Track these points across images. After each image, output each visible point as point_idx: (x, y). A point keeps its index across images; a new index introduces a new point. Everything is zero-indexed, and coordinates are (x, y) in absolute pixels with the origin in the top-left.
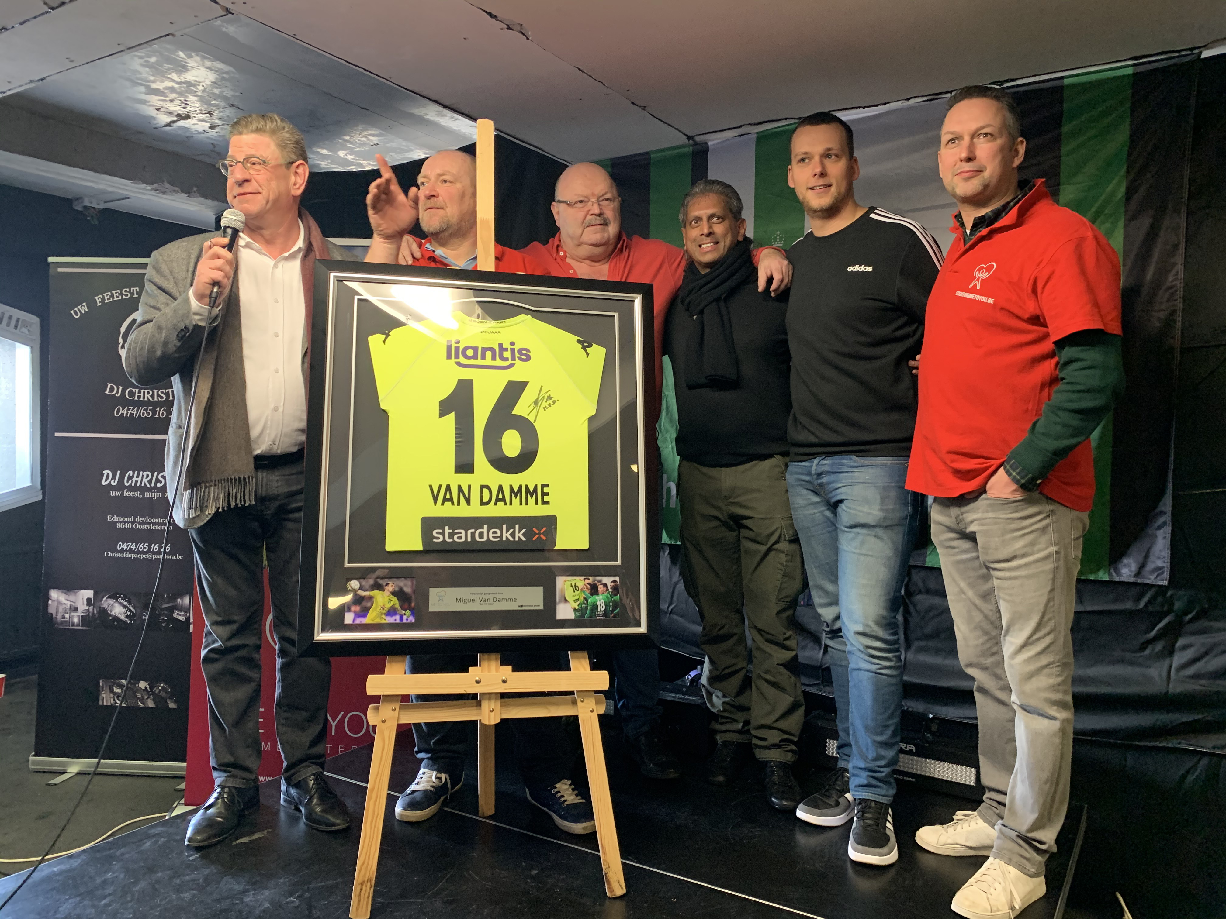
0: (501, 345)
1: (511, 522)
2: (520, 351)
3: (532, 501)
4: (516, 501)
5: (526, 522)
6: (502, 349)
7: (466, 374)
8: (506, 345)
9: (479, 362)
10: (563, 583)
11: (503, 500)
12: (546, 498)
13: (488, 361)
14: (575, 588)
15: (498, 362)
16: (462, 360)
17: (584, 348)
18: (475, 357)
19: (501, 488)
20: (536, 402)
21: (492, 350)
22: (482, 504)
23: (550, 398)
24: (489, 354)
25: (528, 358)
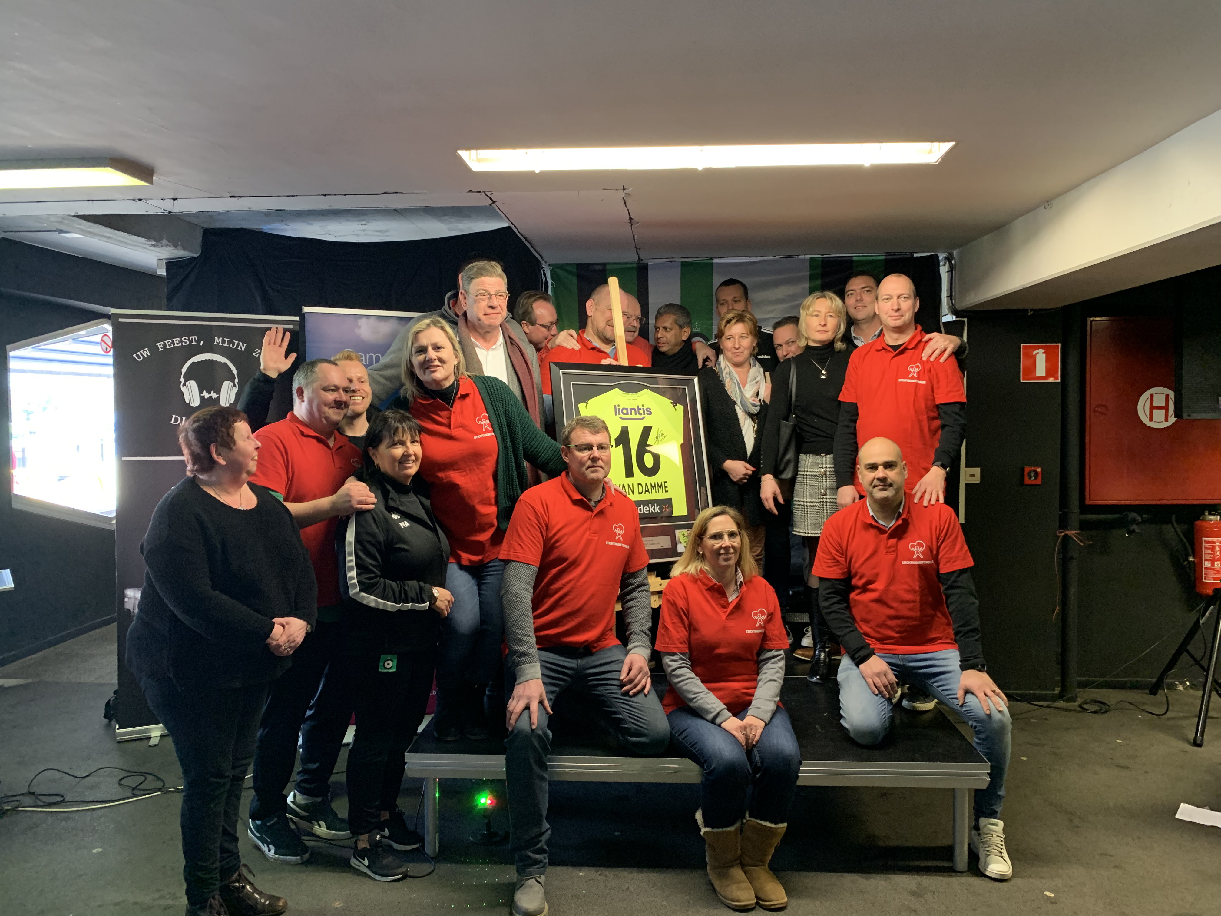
0: (638, 407)
1: (652, 502)
2: (647, 409)
3: (660, 490)
4: (654, 491)
5: (660, 502)
6: (639, 409)
7: (625, 423)
8: (640, 407)
9: (629, 416)
10: (679, 533)
11: (648, 491)
12: (667, 489)
13: (633, 416)
14: (684, 535)
15: (638, 416)
16: (622, 416)
17: (674, 406)
18: (627, 414)
19: (646, 485)
20: (657, 437)
21: (634, 409)
22: (640, 493)
23: (663, 434)
24: (633, 411)
25: (651, 414)
